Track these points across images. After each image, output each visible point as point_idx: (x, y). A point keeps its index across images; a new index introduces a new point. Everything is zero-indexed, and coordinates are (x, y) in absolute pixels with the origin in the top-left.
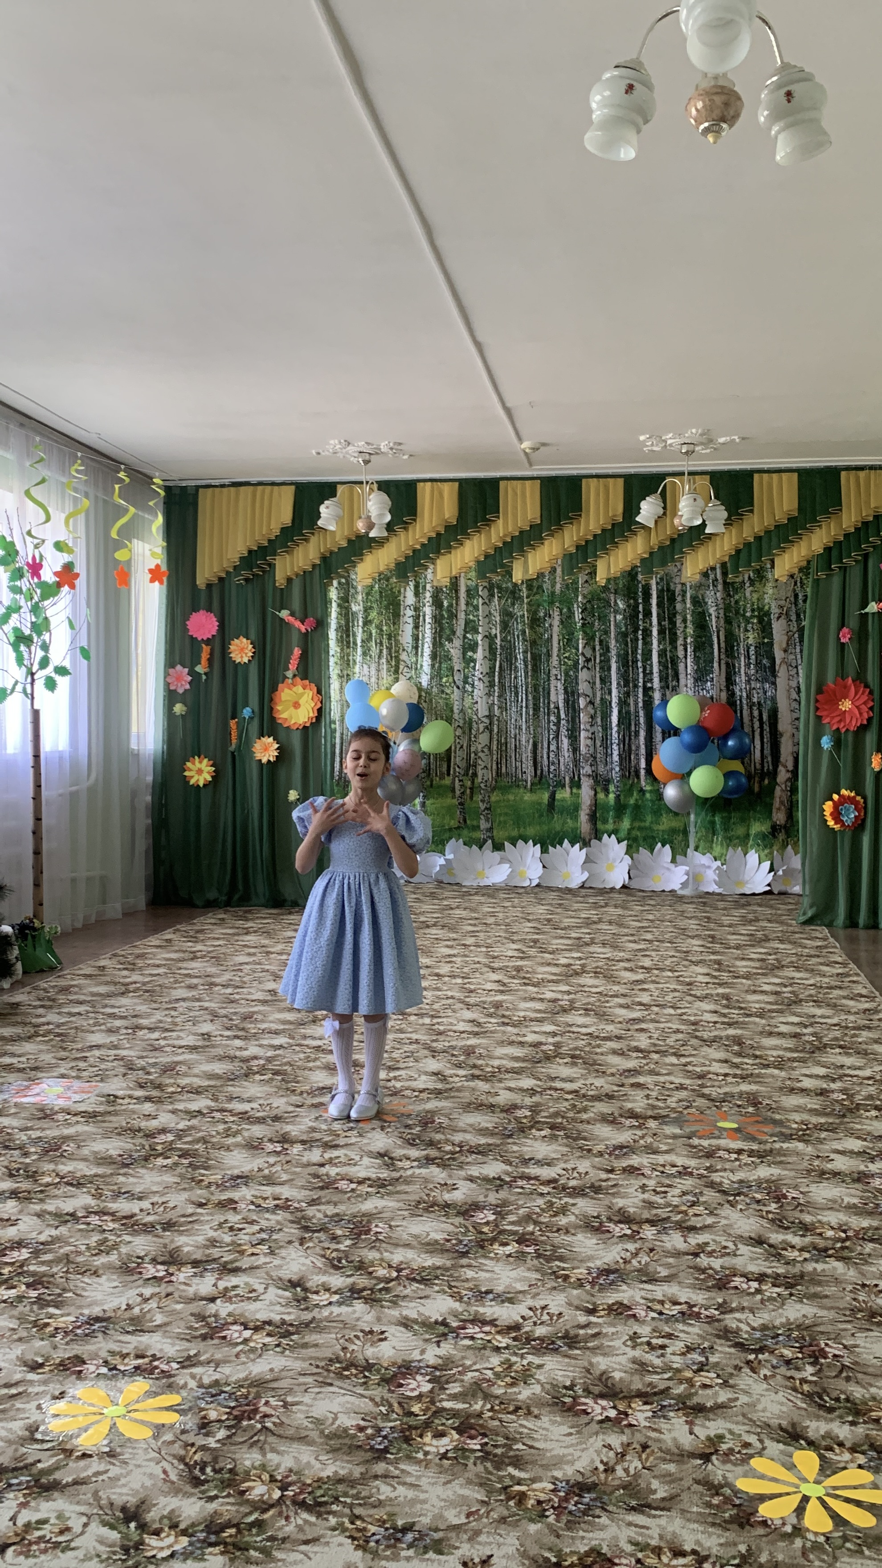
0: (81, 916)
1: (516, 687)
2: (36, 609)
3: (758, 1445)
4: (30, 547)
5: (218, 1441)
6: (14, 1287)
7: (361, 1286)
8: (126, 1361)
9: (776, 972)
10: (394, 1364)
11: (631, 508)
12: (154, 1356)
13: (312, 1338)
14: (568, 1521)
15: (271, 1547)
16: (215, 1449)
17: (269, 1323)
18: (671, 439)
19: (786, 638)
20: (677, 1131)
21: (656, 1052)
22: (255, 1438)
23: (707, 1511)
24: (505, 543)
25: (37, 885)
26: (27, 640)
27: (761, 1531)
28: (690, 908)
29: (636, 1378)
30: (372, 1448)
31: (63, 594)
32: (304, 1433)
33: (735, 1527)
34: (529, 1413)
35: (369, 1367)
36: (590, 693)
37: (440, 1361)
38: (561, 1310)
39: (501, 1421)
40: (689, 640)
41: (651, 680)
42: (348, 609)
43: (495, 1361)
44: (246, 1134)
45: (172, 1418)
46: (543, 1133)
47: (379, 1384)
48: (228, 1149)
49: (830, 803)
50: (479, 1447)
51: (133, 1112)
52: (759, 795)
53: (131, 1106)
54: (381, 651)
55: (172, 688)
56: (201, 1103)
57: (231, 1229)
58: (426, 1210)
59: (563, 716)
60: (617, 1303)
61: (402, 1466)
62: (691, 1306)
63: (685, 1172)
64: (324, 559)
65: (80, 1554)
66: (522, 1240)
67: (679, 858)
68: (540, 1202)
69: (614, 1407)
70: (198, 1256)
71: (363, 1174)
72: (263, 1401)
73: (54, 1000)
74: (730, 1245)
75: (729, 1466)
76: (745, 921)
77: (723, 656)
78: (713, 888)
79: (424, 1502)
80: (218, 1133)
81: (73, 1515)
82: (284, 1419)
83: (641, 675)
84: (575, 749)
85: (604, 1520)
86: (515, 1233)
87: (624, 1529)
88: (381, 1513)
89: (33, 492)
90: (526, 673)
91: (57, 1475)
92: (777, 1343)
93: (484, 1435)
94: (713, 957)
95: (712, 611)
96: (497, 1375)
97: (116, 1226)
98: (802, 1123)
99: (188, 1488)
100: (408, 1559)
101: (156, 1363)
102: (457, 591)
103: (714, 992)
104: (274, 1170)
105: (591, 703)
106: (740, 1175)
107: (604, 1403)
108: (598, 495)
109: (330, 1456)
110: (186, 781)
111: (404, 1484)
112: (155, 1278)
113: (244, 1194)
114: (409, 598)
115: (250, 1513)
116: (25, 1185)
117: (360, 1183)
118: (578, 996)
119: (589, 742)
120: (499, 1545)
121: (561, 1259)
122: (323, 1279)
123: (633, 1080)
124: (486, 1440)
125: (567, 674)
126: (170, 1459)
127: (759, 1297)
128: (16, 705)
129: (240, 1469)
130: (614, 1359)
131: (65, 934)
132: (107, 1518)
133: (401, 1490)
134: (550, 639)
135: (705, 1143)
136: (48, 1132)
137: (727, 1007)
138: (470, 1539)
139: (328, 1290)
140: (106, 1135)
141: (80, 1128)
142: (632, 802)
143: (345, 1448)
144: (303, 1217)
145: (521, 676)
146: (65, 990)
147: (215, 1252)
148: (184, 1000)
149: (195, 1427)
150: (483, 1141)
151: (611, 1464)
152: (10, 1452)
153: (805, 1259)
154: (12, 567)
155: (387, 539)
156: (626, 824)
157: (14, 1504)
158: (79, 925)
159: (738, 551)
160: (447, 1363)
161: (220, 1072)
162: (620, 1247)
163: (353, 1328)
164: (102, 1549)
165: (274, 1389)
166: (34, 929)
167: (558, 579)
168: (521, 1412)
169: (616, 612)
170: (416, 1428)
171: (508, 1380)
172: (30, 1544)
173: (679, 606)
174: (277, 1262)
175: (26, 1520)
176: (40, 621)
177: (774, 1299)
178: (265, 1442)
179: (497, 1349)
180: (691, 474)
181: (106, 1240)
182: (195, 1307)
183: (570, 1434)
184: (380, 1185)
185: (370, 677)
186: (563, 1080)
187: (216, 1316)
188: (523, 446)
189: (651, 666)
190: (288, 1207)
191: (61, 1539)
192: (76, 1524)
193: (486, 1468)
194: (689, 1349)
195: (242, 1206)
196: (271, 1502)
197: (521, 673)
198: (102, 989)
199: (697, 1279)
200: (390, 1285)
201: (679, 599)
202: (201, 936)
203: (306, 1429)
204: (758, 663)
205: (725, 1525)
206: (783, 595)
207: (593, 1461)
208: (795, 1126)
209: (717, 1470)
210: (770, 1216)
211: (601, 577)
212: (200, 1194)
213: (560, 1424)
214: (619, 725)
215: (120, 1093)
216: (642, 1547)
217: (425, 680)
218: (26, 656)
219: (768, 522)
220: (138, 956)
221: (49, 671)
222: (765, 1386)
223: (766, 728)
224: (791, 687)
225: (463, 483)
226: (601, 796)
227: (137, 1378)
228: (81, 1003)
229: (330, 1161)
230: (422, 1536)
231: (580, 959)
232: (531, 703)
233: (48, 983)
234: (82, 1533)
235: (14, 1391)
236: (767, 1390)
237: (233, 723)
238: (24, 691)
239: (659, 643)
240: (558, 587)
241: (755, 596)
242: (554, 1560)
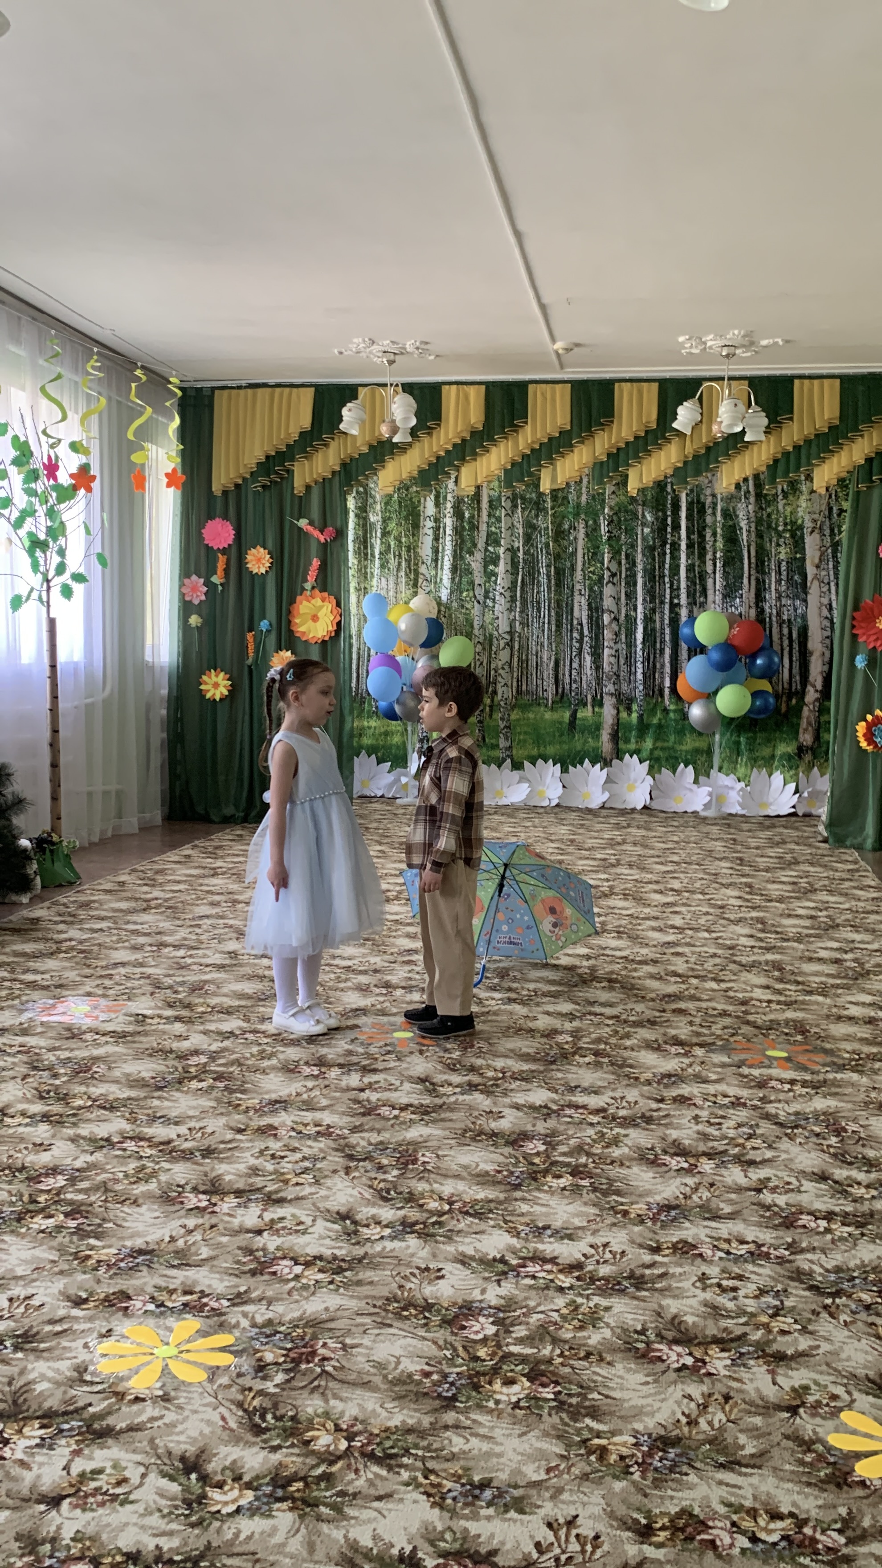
0: (97, 830)
1: (538, 603)
2: (51, 513)
3: (846, 1397)
4: (45, 447)
5: (276, 1386)
6: (51, 1216)
7: (413, 1219)
8: (174, 1297)
9: (809, 895)
10: (454, 1304)
11: (666, 414)
12: (202, 1292)
13: (367, 1275)
14: (655, 1479)
15: (343, 1503)
16: (274, 1394)
17: (320, 1258)
18: (712, 342)
19: (818, 554)
20: (725, 1059)
21: (695, 977)
22: (316, 1383)
23: (801, 1469)
24: (533, 450)
25: (55, 798)
26: (43, 545)
27: (859, 1492)
28: (715, 830)
29: (710, 1322)
30: (439, 1396)
31: (77, 499)
32: (366, 1379)
33: (832, 1487)
34: (601, 1359)
35: (429, 1307)
36: (615, 609)
37: (502, 1302)
38: (624, 1247)
39: (573, 1368)
40: (718, 555)
41: (678, 597)
42: (366, 519)
43: (560, 1302)
44: (281, 1056)
45: (227, 1359)
46: (587, 1060)
47: (440, 1326)
48: (264, 1072)
49: (863, 724)
50: (552, 1396)
51: (164, 1033)
52: (786, 716)
53: (161, 1027)
54: (400, 564)
55: (187, 598)
56: (233, 1024)
57: (273, 1156)
58: (473, 1139)
59: (586, 632)
60: (681, 1241)
61: (473, 1416)
62: (759, 1246)
63: (737, 1103)
64: (344, 465)
65: (140, 1508)
66: (575, 1172)
67: (702, 779)
68: (591, 1132)
69: (690, 1354)
70: (241, 1185)
71: (404, 1100)
72: (321, 1343)
73: (74, 916)
74: (793, 1180)
75: (818, 1420)
76: (773, 843)
77: (753, 572)
78: (736, 809)
79: (500, 1455)
80: (252, 1055)
81: (130, 1465)
82: (344, 1363)
83: (668, 591)
84: (598, 666)
85: (692, 1478)
86: (568, 1165)
87: (714, 1487)
88: (455, 1467)
89: (50, 389)
90: (549, 588)
91: (110, 1421)
92: (853, 1287)
93: (557, 1383)
94: (744, 880)
95: (743, 524)
96: (564, 1317)
97: (153, 1152)
98: (854, 1052)
99: (249, 1437)
100: (488, 1518)
101: (205, 1300)
102: (479, 502)
103: (748, 915)
104: (312, 1094)
105: (616, 619)
106: (795, 1107)
107: (679, 1349)
108: (631, 401)
109: (396, 1403)
110: (201, 694)
111: (476, 1435)
112: (197, 1208)
113: (284, 1119)
114: (429, 508)
115: (317, 1465)
116: (56, 1108)
117: (403, 1109)
118: (609, 918)
119: (613, 660)
120: (584, 1504)
121: (618, 1193)
122: (373, 1211)
123: (674, 1006)
124: (559, 1388)
125: (591, 589)
126: (228, 1404)
127: (829, 1237)
128: (32, 611)
129: (302, 1417)
130: (684, 1301)
131: (82, 849)
132: (166, 1468)
133: (475, 1442)
134: (574, 553)
135: (756, 1072)
136: (77, 1053)
137: (763, 931)
138: (553, 1498)
139: (378, 1223)
140: (138, 1056)
141: (111, 1049)
142: (655, 721)
143: (413, 1397)
144: (347, 1145)
145: (544, 590)
146: (86, 905)
147: (259, 1182)
148: (207, 917)
149: (251, 1371)
150: (526, 1067)
151: (693, 1416)
152: (59, 1394)
153: (873, 1197)
154: (26, 468)
155: (410, 445)
156: (649, 744)
157: (67, 1451)
158: (96, 839)
159: (776, 461)
160: (510, 1304)
161: (250, 991)
162: (678, 1181)
163: (408, 1265)
164: (163, 1502)
165: (331, 1330)
166: (53, 843)
167: (584, 490)
168: (593, 1358)
169: (644, 525)
170: (484, 1374)
171: (575, 1322)
172: (86, 1496)
173: (709, 519)
174: (323, 1193)
175: (80, 1469)
176: (56, 525)
177: (846, 1239)
178: (326, 1388)
179: (561, 1289)
180: (731, 378)
181: (143, 1167)
182: (244, 1239)
183: (647, 1383)
184: (424, 1111)
185: (388, 591)
186: (602, 1005)
187: (264, 1249)
188: (556, 347)
189: (679, 581)
190: (330, 1134)
191: (118, 1491)
192: (134, 1474)
193: (561, 1419)
194: (762, 1292)
195: (282, 1132)
196: (338, 1453)
197: (544, 588)
198: (124, 905)
199: (763, 1216)
200: (443, 1219)
201: (709, 511)
202: (220, 853)
203: (368, 1373)
204: (789, 579)
205: (821, 1485)
206: (817, 508)
207: (674, 1413)
208: (847, 1055)
209: (807, 1424)
210: (832, 1150)
211: (633, 487)
212: (238, 1119)
213: (635, 1372)
214: (643, 643)
215: (148, 1012)
216: (738, 1509)
217: (444, 594)
218: (42, 562)
219: (808, 431)
220: (158, 872)
221: (66, 578)
222: (846, 1333)
223: (796, 646)
224: (822, 604)
225: (490, 387)
226: (624, 715)
227: (187, 1316)
228: (103, 919)
229: (370, 1086)
230: (501, 1494)
231: (607, 880)
232: (553, 619)
233: (68, 897)
234: (141, 1485)
235: (58, 1328)
236: (849, 1337)
237: (250, 636)
238: (40, 599)
239: (688, 557)
240: (584, 498)
241: (789, 509)
242: (644, 1521)
